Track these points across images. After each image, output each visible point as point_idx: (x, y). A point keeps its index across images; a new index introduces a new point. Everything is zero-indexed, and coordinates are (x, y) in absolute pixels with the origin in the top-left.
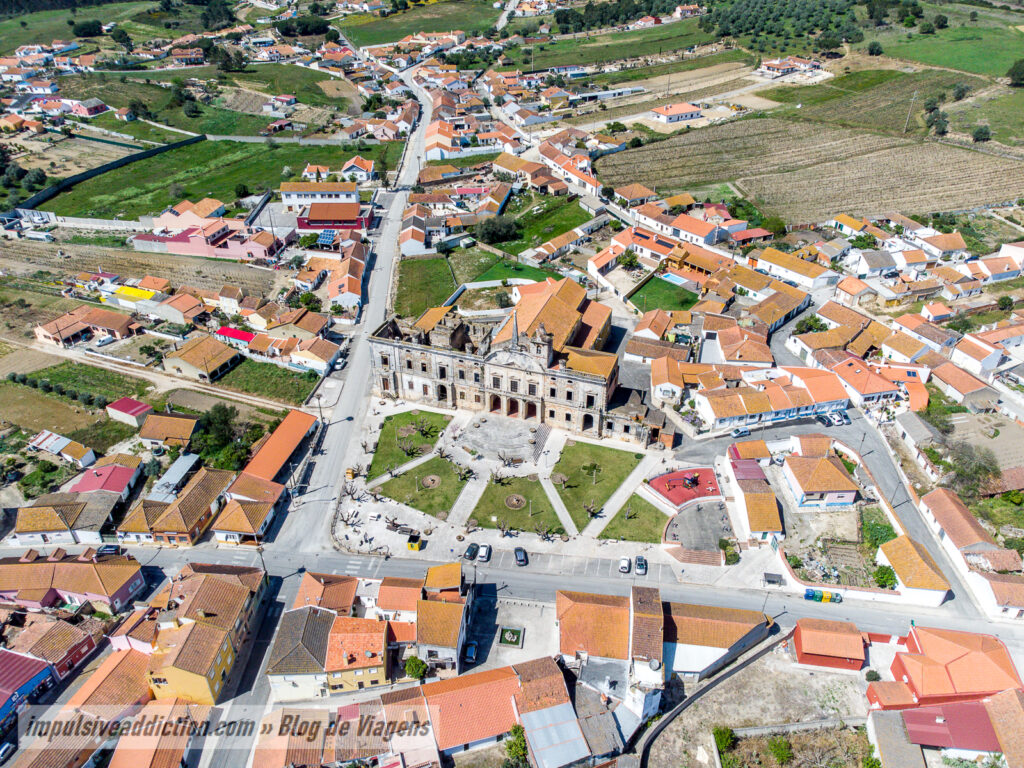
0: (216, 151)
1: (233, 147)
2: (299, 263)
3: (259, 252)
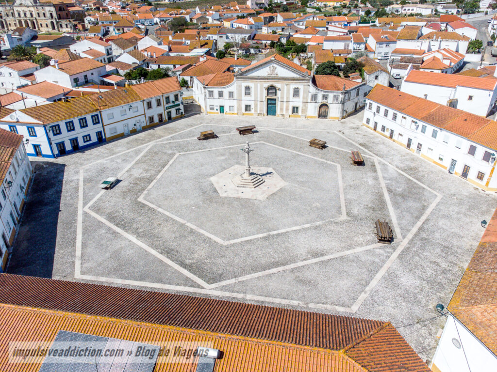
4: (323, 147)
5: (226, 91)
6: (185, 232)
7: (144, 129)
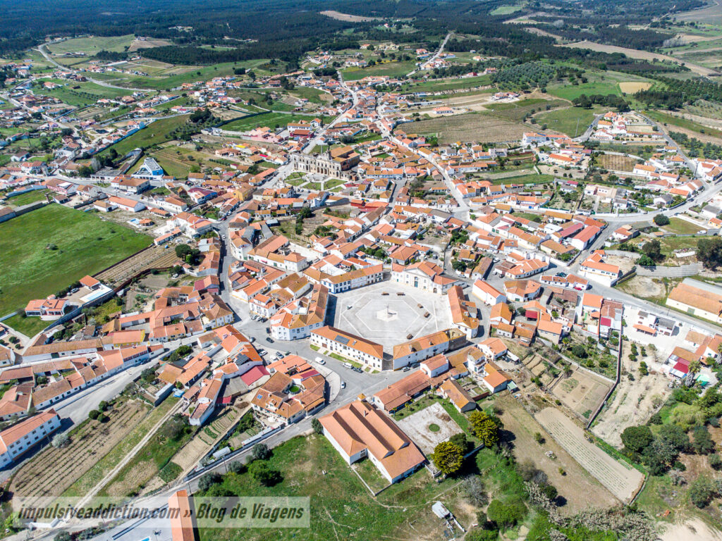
0: (274, 116)
1: (280, 115)
2: (286, 143)
3: (276, 141)
4: (422, 307)
5: (400, 274)
6: (363, 326)
7: (366, 285)
